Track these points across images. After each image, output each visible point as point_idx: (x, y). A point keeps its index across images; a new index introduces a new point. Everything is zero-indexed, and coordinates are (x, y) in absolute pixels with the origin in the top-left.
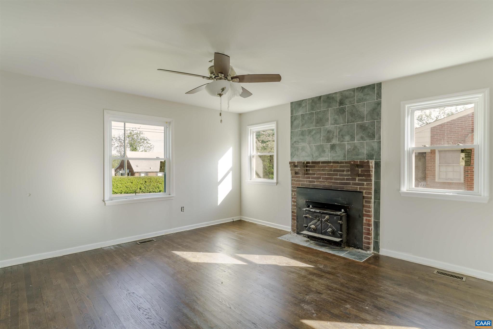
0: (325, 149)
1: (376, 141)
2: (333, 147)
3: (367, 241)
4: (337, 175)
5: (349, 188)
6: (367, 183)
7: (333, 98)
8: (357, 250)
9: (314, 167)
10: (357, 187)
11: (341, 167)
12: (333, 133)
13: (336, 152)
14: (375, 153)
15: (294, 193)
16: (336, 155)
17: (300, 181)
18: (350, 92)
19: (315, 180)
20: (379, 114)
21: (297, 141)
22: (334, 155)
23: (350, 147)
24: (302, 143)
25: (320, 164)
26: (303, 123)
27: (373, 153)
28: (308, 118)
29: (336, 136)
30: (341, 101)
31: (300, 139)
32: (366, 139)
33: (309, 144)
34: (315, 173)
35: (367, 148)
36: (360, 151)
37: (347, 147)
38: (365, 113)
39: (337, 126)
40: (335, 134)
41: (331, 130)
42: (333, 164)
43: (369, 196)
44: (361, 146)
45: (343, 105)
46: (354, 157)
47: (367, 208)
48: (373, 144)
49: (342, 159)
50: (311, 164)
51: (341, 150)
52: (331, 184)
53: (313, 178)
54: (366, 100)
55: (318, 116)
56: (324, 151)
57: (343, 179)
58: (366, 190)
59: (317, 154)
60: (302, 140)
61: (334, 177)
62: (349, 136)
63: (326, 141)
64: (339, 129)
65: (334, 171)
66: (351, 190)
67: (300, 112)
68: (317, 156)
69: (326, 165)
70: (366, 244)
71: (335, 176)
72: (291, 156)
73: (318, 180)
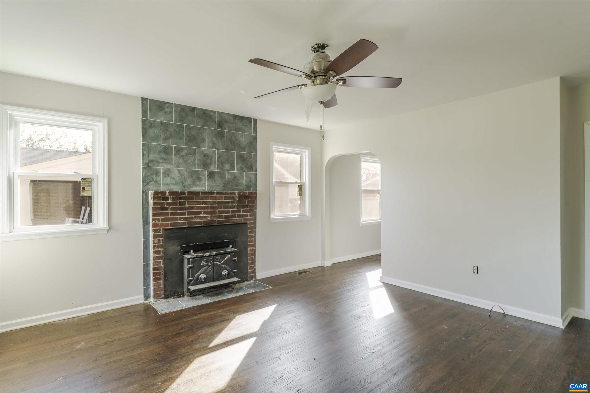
0: (200, 177)
1: (253, 173)
2: (211, 175)
3: (251, 270)
4: (221, 207)
5: (234, 221)
6: (250, 214)
7: (210, 116)
8: (244, 284)
9: (192, 198)
10: (242, 219)
11: (225, 198)
12: (211, 158)
13: (215, 181)
14: (252, 184)
15: (157, 239)
16: (215, 184)
17: (169, 220)
18: (229, 117)
19: (193, 216)
20: (255, 148)
21: (156, 161)
22: (213, 184)
23: (230, 177)
24: (164, 165)
25: (201, 195)
26: (166, 135)
27: (251, 184)
28: (175, 130)
29: (215, 163)
30: (220, 124)
31: (162, 158)
32: (245, 170)
33: (178, 167)
34: (193, 207)
35: (246, 179)
36: (240, 182)
37: (227, 176)
38: (244, 144)
39: (216, 151)
40: (213, 160)
41: (208, 154)
42: (216, 195)
43: (252, 226)
44: (241, 176)
45: (222, 128)
46: (233, 188)
47: (251, 238)
48: (251, 176)
49: (222, 189)
50: (187, 195)
51: (220, 179)
52: (215, 219)
53: (189, 213)
54: (244, 131)
55: (190, 133)
56: (199, 179)
57: (228, 212)
58: (249, 220)
59: (189, 181)
60: (165, 160)
61: (218, 210)
62: (229, 164)
63: (202, 167)
64: (218, 155)
65: (218, 203)
66: (236, 223)
67: (161, 119)
68: (190, 185)
69: (208, 196)
70: (251, 274)
71: (220, 209)
72: (143, 182)
73: (198, 215)
